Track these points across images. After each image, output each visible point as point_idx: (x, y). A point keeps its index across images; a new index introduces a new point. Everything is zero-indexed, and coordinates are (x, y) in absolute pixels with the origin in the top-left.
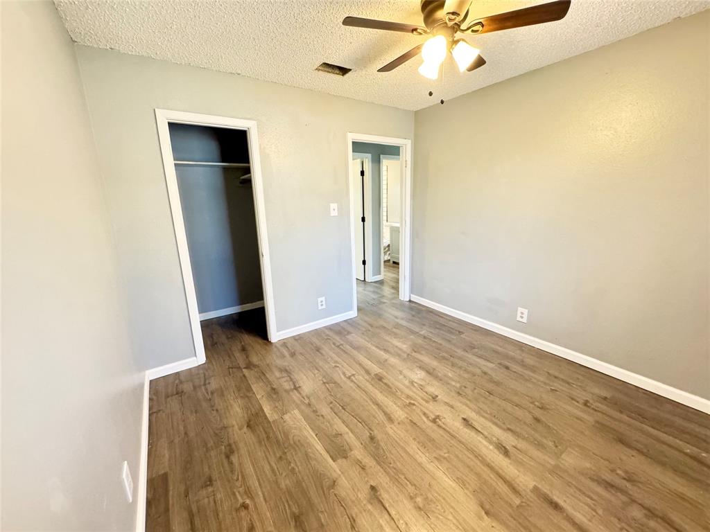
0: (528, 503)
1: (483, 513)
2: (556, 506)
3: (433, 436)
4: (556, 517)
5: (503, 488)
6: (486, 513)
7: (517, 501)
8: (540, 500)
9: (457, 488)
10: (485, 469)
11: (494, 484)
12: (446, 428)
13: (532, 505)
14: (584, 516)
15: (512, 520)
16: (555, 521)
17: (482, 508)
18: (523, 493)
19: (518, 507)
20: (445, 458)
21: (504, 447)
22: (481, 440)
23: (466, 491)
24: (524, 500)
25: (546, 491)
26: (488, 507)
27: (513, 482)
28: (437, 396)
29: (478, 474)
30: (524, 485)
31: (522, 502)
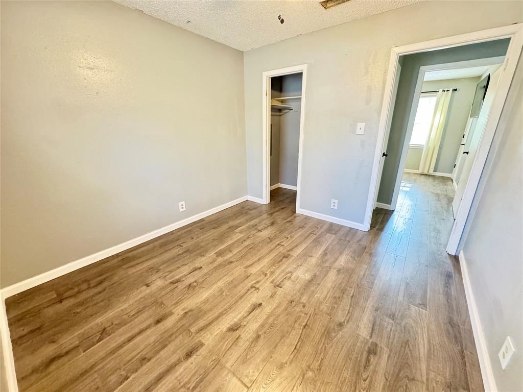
0: (192, 337)
1: (186, 311)
2: (189, 355)
3: (239, 288)
4: (181, 353)
5: (202, 323)
6: (186, 312)
7: (193, 330)
8: (194, 345)
9: (201, 300)
10: (216, 314)
11: (205, 318)
12: (247, 294)
13: (190, 338)
14: (180, 375)
15: (181, 325)
16: (178, 352)
17: (189, 311)
18: (198, 335)
19: (189, 330)
20: (222, 294)
21: (237, 329)
22: (242, 314)
23: (200, 304)
24: (193, 334)
25: (200, 351)
26: (190, 313)
27: (206, 330)
28: (281, 287)
29: (211, 310)
30: (205, 336)
31: (192, 333)
